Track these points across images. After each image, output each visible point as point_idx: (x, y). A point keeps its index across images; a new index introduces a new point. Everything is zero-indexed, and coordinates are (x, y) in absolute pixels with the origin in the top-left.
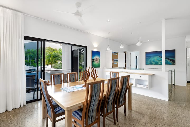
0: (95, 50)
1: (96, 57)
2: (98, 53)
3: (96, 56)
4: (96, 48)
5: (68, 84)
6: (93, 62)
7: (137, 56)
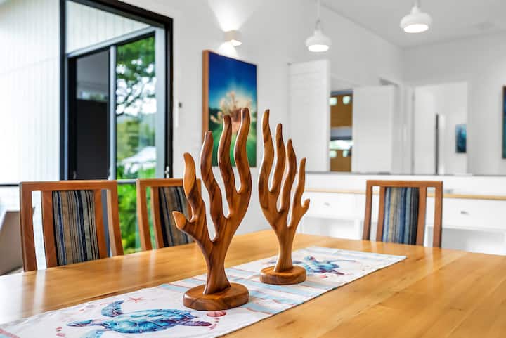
0: (228, 50)
1: (233, 99)
2: (245, 73)
3: (233, 92)
4: (234, 35)
5: (31, 285)
6: (213, 127)
7: (437, 117)
